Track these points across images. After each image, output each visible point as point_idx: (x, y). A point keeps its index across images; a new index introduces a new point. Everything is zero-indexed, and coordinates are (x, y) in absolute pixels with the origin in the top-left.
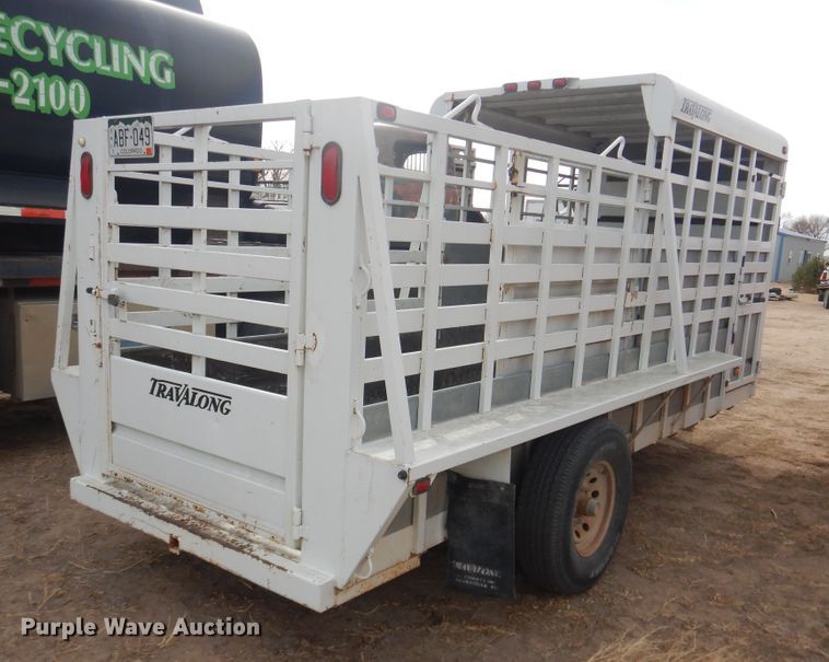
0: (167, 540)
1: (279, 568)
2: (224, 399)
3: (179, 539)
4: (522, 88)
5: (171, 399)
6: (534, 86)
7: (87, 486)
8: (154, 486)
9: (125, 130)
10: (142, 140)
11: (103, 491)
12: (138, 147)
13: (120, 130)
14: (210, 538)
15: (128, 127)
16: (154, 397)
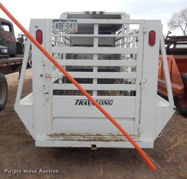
0: (90, 146)
1: (138, 141)
2: (110, 101)
3: (96, 145)
4: (91, 13)
5: (86, 104)
7: (46, 140)
8: (76, 133)
9: (62, 23)
10: (72, 27)
11: (54, 140)
12: (69, 29)
13: (59, 23)
14: (110, 141)
15: (64, 22)
16: (77, 105)
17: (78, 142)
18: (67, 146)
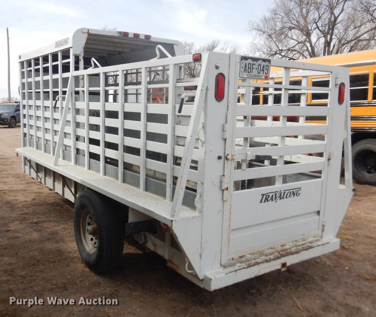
0: (279, 267)
1: (327, 243)
3: (286, 262)
4: (131, 36)
6: (136, 36)
7: (226, 274)
8: (258, 250)
9: (253, 64)
10: (264, 71)
11: (237, 270)
12: (260, 74)
13: (249, 64)
14: (300, 251)
15: (255, 62)
16: (262, 204)
17: (266, 265)
18: (253, 276)
